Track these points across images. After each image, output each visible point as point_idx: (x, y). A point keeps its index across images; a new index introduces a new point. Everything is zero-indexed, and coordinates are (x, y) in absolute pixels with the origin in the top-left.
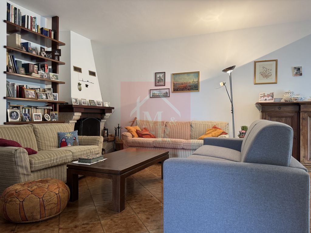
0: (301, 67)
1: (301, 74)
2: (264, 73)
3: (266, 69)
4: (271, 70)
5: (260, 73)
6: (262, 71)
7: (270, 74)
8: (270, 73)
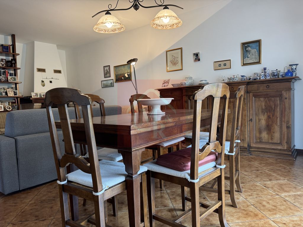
0: (199, 53)
1: (199, 60)
2: (173, 61)
3: (174, 57)
4: (178, 58)
5: (171, 61)
6: (172, 59)
7: (177, 62)
8: (177, 60)
